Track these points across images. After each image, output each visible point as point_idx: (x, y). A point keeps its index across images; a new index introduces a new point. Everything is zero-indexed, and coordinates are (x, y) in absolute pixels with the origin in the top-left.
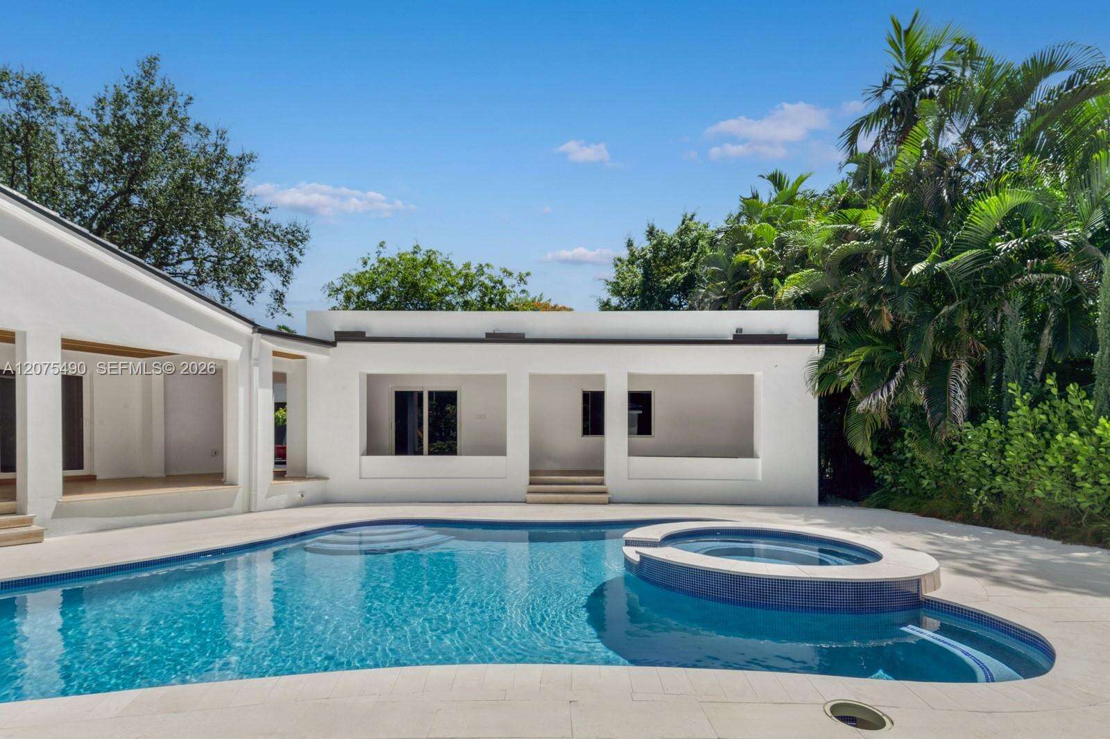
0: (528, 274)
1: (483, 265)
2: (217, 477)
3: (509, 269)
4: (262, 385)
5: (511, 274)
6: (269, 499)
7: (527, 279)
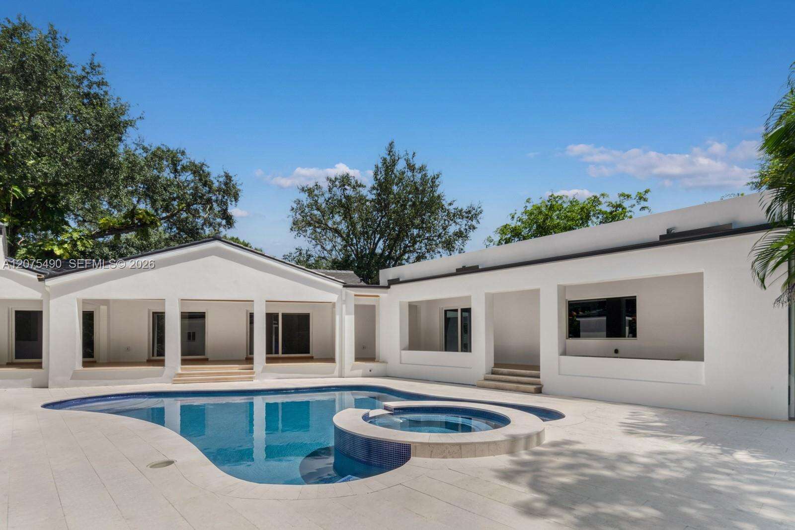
0: (646, 192)
1: (598, 196)
2: (332, 360)
3: (626, 193)
4: (348, 313)
5: (628, 196)
6: (352, 372)
7: (648, 196)
